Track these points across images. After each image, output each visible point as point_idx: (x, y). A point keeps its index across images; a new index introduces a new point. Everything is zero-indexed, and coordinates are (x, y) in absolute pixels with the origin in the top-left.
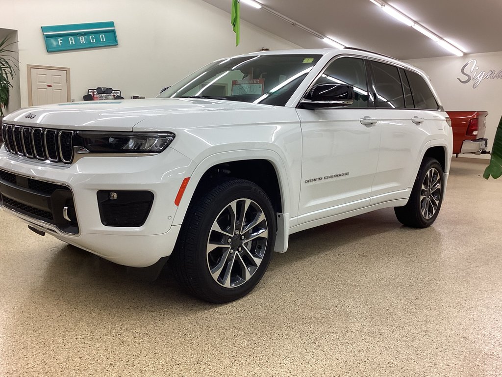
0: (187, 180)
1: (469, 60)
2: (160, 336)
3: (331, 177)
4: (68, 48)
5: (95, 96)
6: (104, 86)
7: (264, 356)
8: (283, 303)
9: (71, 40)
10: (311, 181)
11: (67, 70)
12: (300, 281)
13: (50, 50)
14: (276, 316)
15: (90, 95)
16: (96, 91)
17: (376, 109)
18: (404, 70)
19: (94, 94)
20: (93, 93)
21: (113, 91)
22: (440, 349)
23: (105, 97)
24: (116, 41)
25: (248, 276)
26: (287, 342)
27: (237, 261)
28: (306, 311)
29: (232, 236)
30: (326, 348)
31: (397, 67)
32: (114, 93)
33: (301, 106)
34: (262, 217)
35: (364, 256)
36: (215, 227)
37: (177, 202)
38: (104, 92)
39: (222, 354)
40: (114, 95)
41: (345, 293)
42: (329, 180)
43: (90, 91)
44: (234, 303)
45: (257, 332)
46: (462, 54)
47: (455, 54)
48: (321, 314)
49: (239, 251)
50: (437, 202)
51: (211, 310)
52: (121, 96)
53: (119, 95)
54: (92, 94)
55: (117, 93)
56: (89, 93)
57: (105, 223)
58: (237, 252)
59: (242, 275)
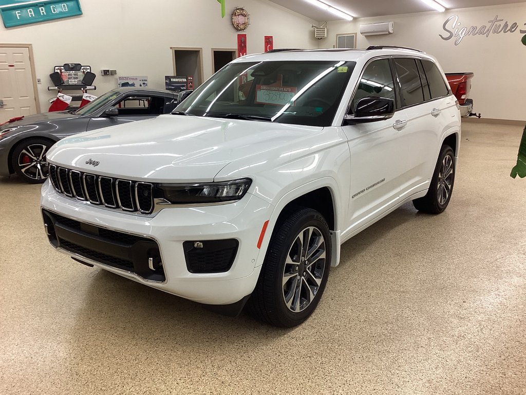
0: (266, 224)
1: (450, 16)
2: (253, 371)
3: (371, 187)
4: (27, 22)
5: (63, 74)
6: (72, 61)
7: (357, 384)
8: (348, 320)
9: (30, 11)
10: (357, 195)
11: (29, 47)
12: (352, 293)
13: (7, 25)
14: (348, 336)
15: (57, 72)
16: (63, 68)
17: (402, 109)
18: (420, 60)
19: (61, 72)
20: (61, 70)
21: (82, 67)
22: (503, 357)
23: (74, 75)
24: (79, 9)
25: (312, 297)
26: (370, 365)
27: (304, 286)
28: (372, 327)
29: (299, 264)
30: (407, 368)
31: (415, 59)
32: (84, 69)
33: (345, 123)
34: (322, 240)
35: (398, 255)
36: (289, 260)
37: (259, 246)
38: (72, 69)
39: (318, 385)
40: (84, 72)
41: (399, 302)
42: (370, 189)
43: (56, 68)
44: (303, 325)
45: (339, 357)
46: (443, 10)
47: (436, 9)
48: (387, 329)
49: (304, 276)
50: (450, 186)
51: (285, 335)
52: (92, 72)
53: (89, 71)
54: (59, 71)
55: (87, 69)
56: (56, 71)
57: (191, 271)
58: (303, 277)
59: (307, 297)
